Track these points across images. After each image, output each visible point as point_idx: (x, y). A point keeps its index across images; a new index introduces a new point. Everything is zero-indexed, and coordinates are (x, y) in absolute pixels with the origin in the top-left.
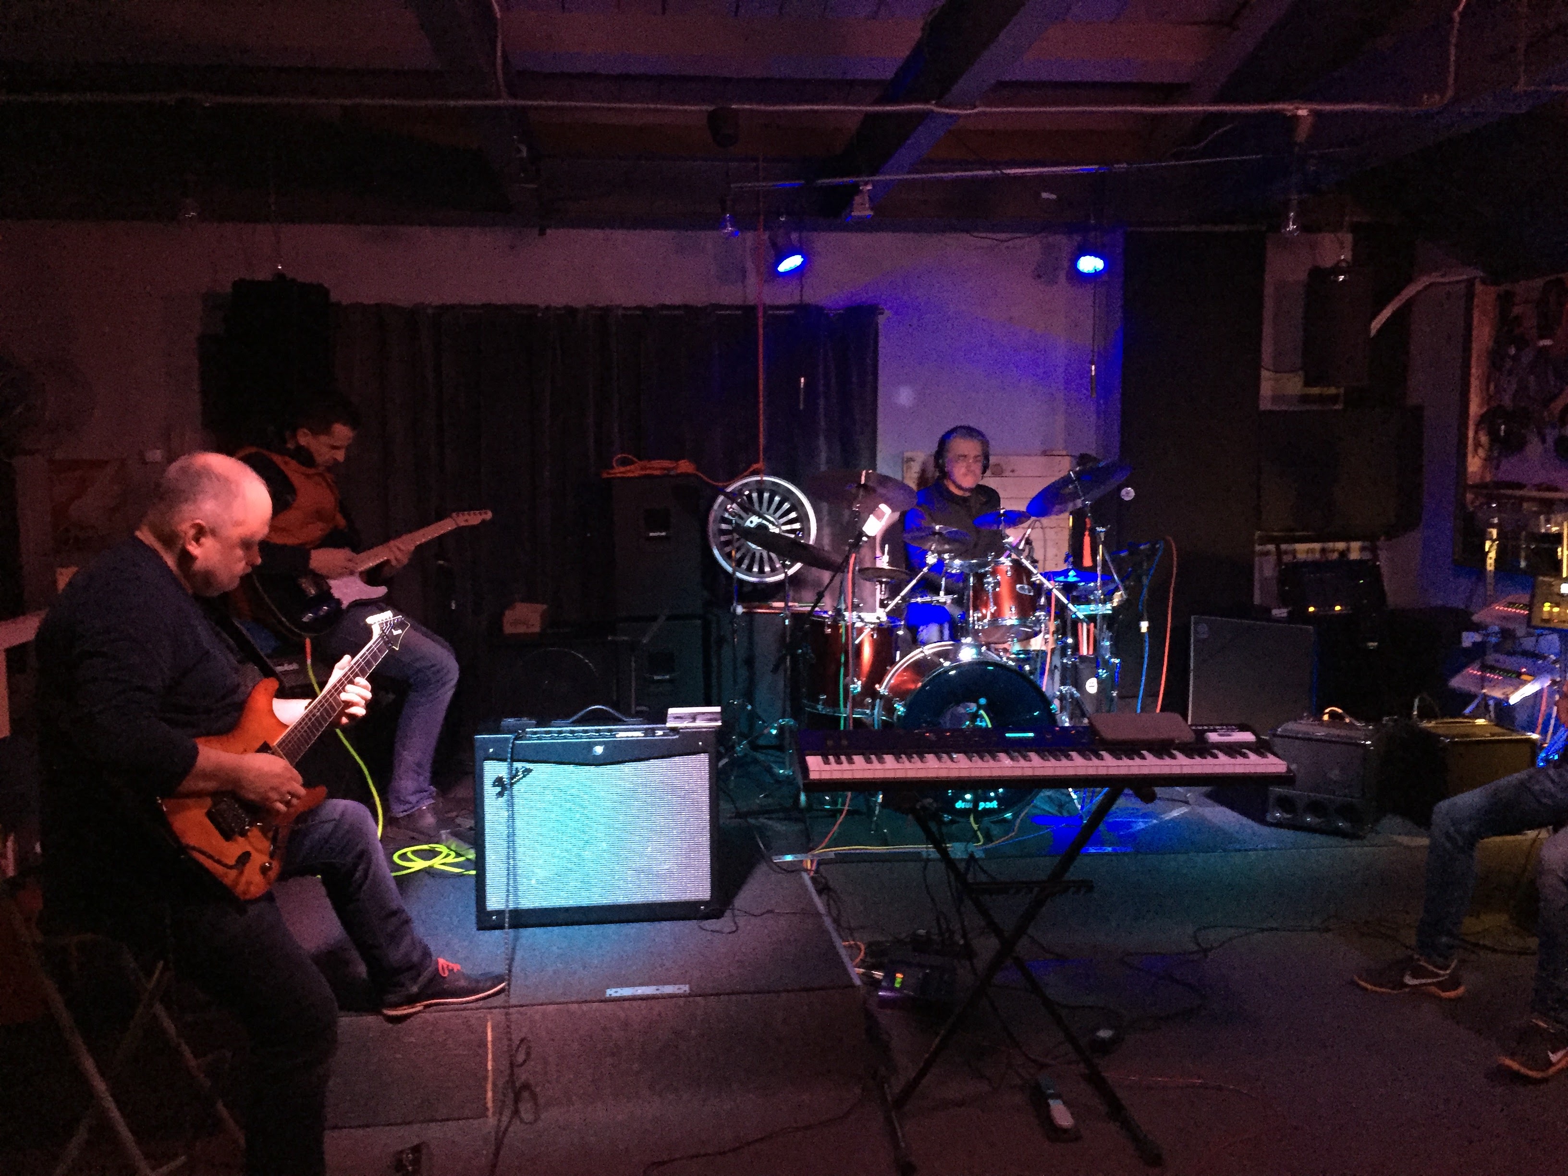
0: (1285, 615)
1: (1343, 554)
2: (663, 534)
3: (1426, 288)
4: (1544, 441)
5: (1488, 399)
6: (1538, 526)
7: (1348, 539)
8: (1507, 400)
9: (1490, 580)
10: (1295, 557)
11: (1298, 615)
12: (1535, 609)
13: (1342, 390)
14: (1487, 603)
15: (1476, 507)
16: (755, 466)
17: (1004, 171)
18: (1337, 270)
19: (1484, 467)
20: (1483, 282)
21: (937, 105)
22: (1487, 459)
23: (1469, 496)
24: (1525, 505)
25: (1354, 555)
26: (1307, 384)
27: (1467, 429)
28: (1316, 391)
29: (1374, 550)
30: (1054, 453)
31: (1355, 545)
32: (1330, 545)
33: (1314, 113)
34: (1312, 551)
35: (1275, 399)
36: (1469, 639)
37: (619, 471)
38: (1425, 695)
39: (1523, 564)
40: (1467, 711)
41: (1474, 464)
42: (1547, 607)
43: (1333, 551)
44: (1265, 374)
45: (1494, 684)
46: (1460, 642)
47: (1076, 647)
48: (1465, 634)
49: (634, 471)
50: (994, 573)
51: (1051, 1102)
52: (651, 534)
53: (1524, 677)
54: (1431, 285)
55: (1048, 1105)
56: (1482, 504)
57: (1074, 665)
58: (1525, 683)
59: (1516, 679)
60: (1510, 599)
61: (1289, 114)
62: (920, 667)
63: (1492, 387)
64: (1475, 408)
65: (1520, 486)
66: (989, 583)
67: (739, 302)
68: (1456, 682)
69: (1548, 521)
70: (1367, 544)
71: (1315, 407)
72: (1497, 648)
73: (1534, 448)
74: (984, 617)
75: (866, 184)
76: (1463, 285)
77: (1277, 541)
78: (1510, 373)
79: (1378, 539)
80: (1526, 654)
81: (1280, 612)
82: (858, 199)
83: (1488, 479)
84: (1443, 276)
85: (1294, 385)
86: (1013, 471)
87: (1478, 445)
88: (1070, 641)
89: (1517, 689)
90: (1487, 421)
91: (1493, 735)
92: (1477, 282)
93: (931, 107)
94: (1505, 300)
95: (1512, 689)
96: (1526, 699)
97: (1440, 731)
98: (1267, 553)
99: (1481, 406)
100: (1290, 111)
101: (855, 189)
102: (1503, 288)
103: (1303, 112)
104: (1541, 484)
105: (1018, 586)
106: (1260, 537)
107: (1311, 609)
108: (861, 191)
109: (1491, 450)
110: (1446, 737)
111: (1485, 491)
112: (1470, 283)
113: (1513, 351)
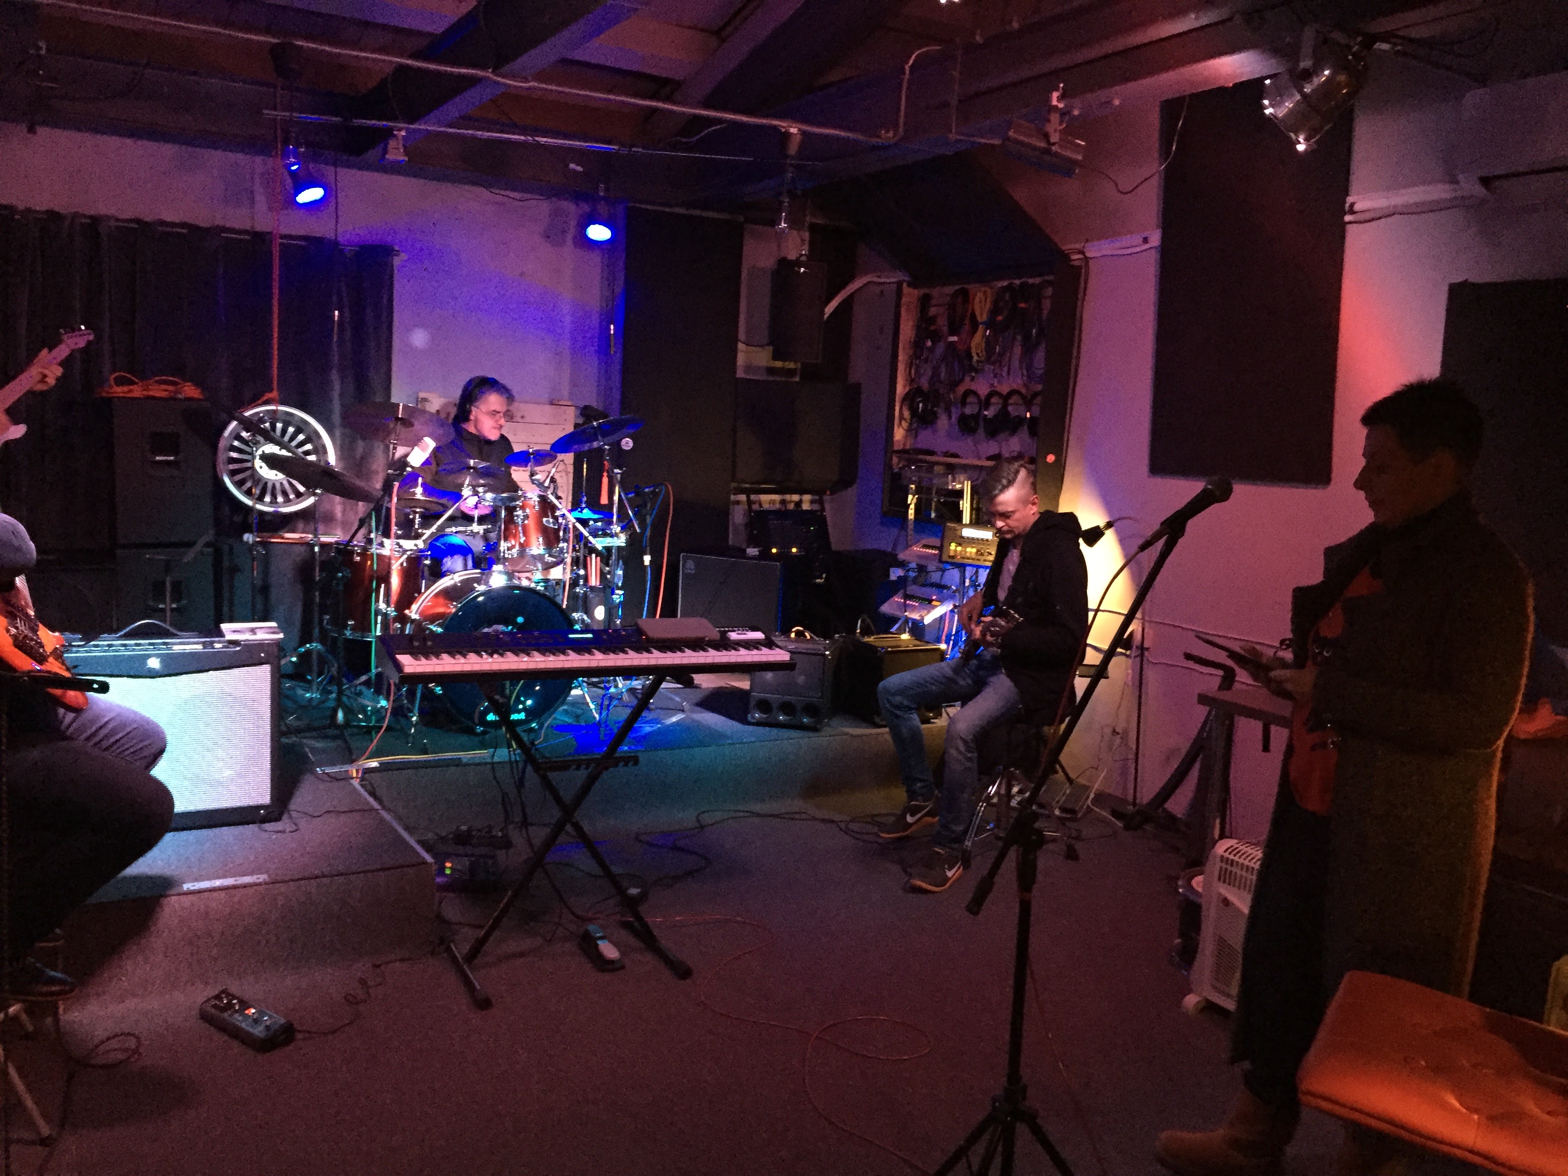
0: (757, 553)
1: (799, 504)
2: (172, 458)
3: (865, 285)
4: (950, 417)
5: (911, 381)
6: (947, 484)
7: (802, 492)
8: (924, 383)
9: (911, 526)
10: (760, 505)
11: (765, 555)
12: (945, 549)
13: (799, 365)
14: (908, 546)
15: (900, 468)
16: (268, 396)
17: (537, 139)
18: (798, 263)
19: (906, 437)
20: (909, 285)
21: (493, 72)
22: (909, 430)
23: (895, 460)
24: (936, 468)
25: (806, 506)
26: (775, 358)
27: (894, 406)
28: (779, 364)
29: (821, 502)
30: (561, 403)
31: (807, 498)
32: (788, 497)
33: (803, 133)
34: (773, 502)
35: (748, 368)
36: (895, 574)
37: (120, 391)
38: (865, 616)
39: (933, 515)
40: (893, 630)
41: (899, 434)
42: (953, 546)
43: (791, 502)
44: (741, 346)
45: (913, 608)
46: (888, 575)
47: (586, 578)
48: (892, 570)
49: (137, 391)
50: (523, 508)
51: (599, 942)
52: (158, 458)
53: (934, 603)
54: (870, 282)
55: (597, 945)
56: (904, 467)
57: (585, 592)
58: (936, 606)
59: (927, 603)
60: (924, 542)
61: (783, 130)
62: (449, 594)
63: (913, 371)
64: (901, 389)
65: (931, 453)
66: (517, 516)
67: (248, 228)
68: (886, 608)
69: (953, 481)
70: (817, 497)
71: (778, 379)
72: (915, 581)
73: (943, 422)
74: (513, 547)
75: (400, 130)
76: (895, 285)
77: (748, 492)
78: (926, 361)
79: (825, 494)
80: (933, 585)
81: (752, 551)
82: (392, 144)
83: (908, 447)
84: (879, 277)
85: (763, 357)
86: (522, 417)
87: (902, 418)
88: (582, 572)
89: (929, 612)
90: (909, 399)
91: (915, 646)
92: (905, 285)
93: (489, 74)
94: (925, 302)
95: (925, 612)
96: (935, 620)
97: (877, 644)
98: (738, 502)
99: (905, 387)
100: (783, 127)
101: (388, 134)
102: (923, 291)
103: (794, 130)
104: (947, 452)
105: (545, 520)
106: (735, 488)
107: (774, 551)
108: (395, 136)
109: (911, 424)
110: (883, 648)
111: (906, 456)
112: (899, 284)
113: (929, 343)
